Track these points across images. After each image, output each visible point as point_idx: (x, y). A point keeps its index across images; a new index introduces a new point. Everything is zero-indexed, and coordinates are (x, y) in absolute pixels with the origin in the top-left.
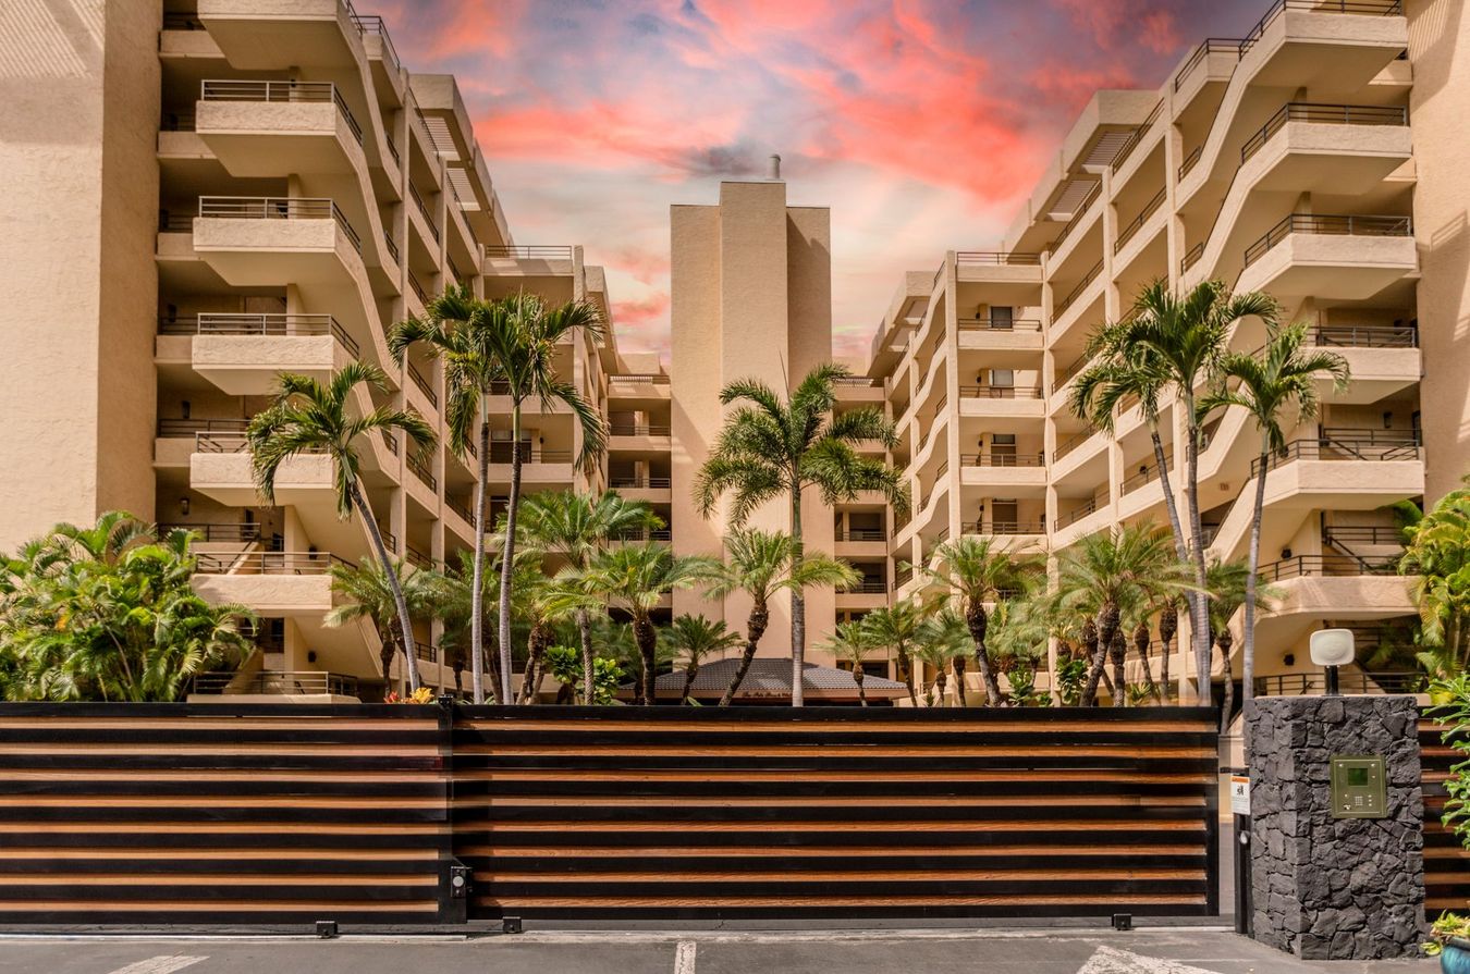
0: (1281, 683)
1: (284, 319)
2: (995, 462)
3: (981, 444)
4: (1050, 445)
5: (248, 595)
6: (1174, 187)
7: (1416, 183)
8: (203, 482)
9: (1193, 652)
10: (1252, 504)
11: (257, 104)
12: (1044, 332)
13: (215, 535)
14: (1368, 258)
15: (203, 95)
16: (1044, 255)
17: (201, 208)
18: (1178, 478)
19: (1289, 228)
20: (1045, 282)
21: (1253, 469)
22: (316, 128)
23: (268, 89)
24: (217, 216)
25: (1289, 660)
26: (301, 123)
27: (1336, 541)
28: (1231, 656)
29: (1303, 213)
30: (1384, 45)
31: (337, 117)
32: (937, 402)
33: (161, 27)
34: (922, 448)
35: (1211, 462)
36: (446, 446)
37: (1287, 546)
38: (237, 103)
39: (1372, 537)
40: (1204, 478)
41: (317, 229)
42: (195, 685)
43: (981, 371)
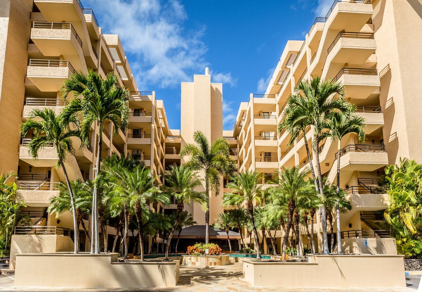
0: (348, 234)
1: (56, 101)
2: (265, 161)
3: (261, 155)
4: (279, 155)
5: (34, 197)
6: (309, 67)
7: (377, 63)
8: (23, 157)
9: (321, 223)
10: (336, 169)
11: (49, 29)
12: (277, 119)
13: (35, 178)
14: (366, 82)
15: (34, 26)
16: (276, 95)
17: (30, 63)
18: (314, 162)
19: (342, 73)
20: (277, 103)
21: (336, 156)
22: (65, 37)
23: (52, 25)
24: (34, 66)
25: (350, 226)
26: (61, 36)
27: (362, 183)
28: (333, 224)
29: (346, 68)
30: (367, 13)
31: (71, 34)
32: (249, 142)
33: (32, 11)
34: (246, 157)
35: (323, 156)
36: (112, 151)
37: (347, 184)
38: (43, 29)
39: (372, 182)
40: (322, 161)
41: (63, 70)
42: (15, 231)
43: (260, 132)
